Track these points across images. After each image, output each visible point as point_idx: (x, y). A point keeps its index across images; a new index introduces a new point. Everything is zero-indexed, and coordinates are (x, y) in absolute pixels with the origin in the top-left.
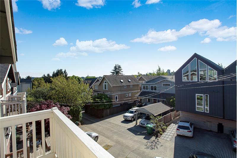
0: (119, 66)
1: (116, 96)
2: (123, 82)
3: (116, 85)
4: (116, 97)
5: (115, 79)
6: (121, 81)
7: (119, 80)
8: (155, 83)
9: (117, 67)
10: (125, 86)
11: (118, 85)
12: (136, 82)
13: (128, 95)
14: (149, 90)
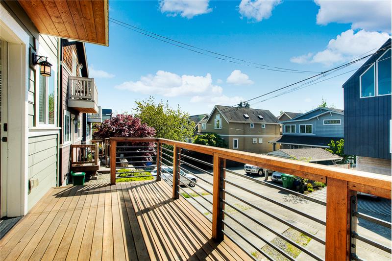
0: (247, 104)
1: (236, 139)
2: (248, 118)
3: (236, 120)
4: (236, 141)
5: (235, 113)
6: (244, 116)
7: (241, 115)
8: (308, 120)
9: (243, 106)
10: (252, 125)
11: (240, 122)
12: (273, 120)
13: (258, 140)
14: (298, 132)
